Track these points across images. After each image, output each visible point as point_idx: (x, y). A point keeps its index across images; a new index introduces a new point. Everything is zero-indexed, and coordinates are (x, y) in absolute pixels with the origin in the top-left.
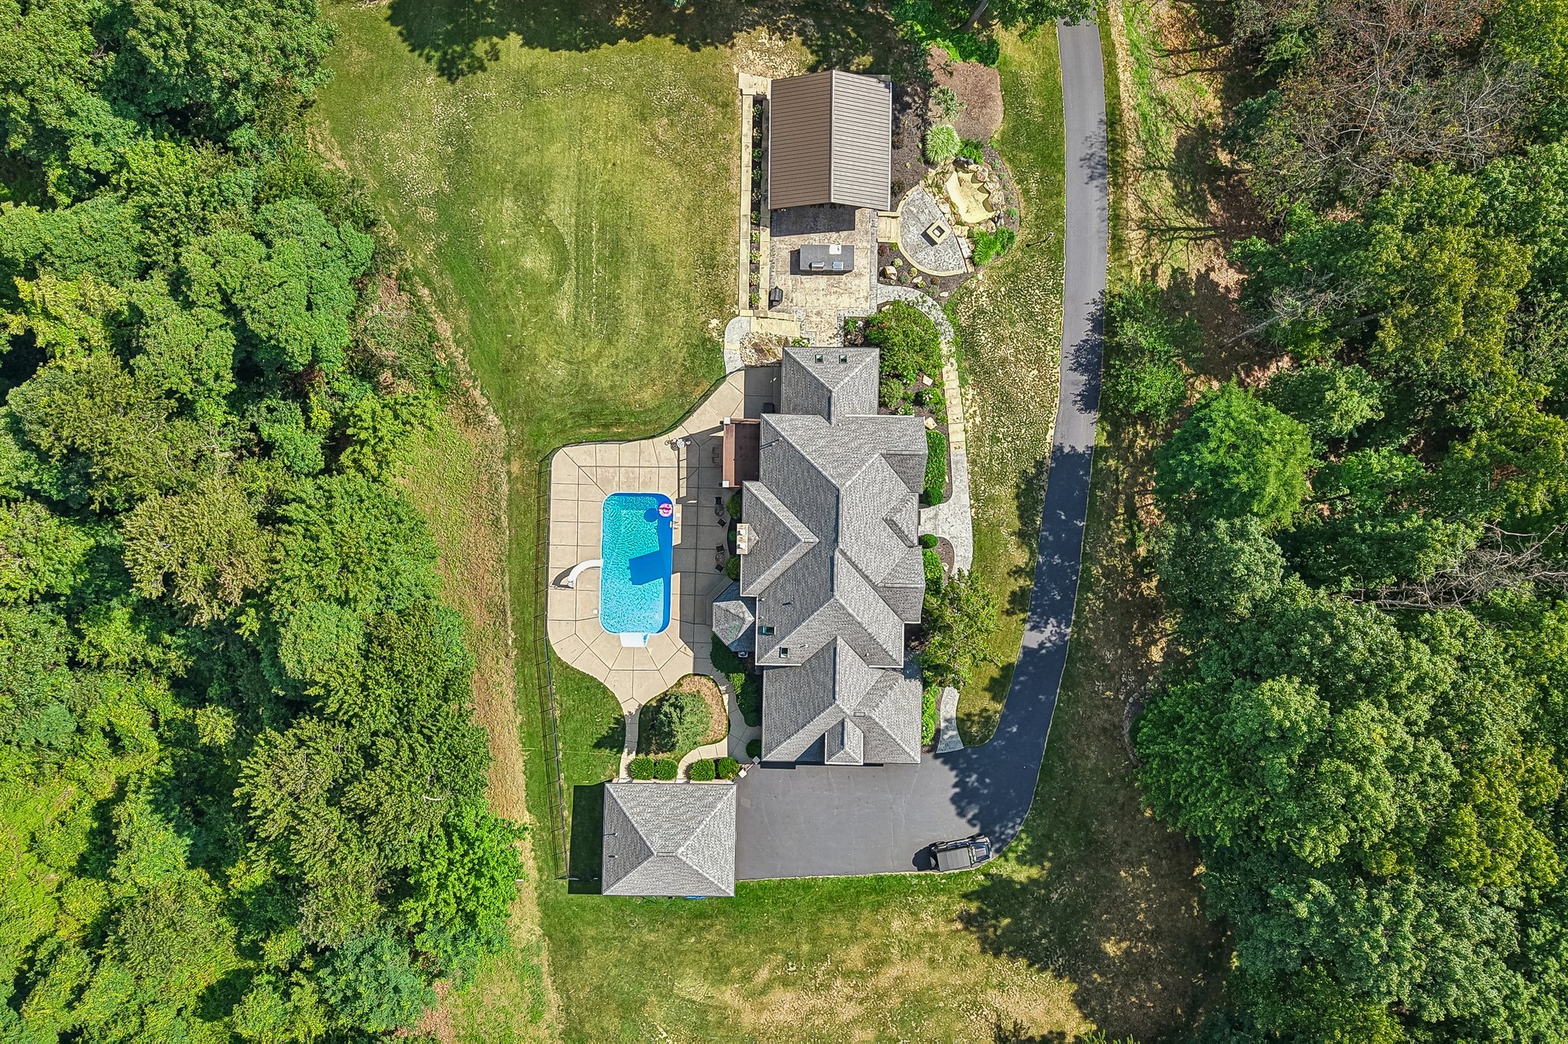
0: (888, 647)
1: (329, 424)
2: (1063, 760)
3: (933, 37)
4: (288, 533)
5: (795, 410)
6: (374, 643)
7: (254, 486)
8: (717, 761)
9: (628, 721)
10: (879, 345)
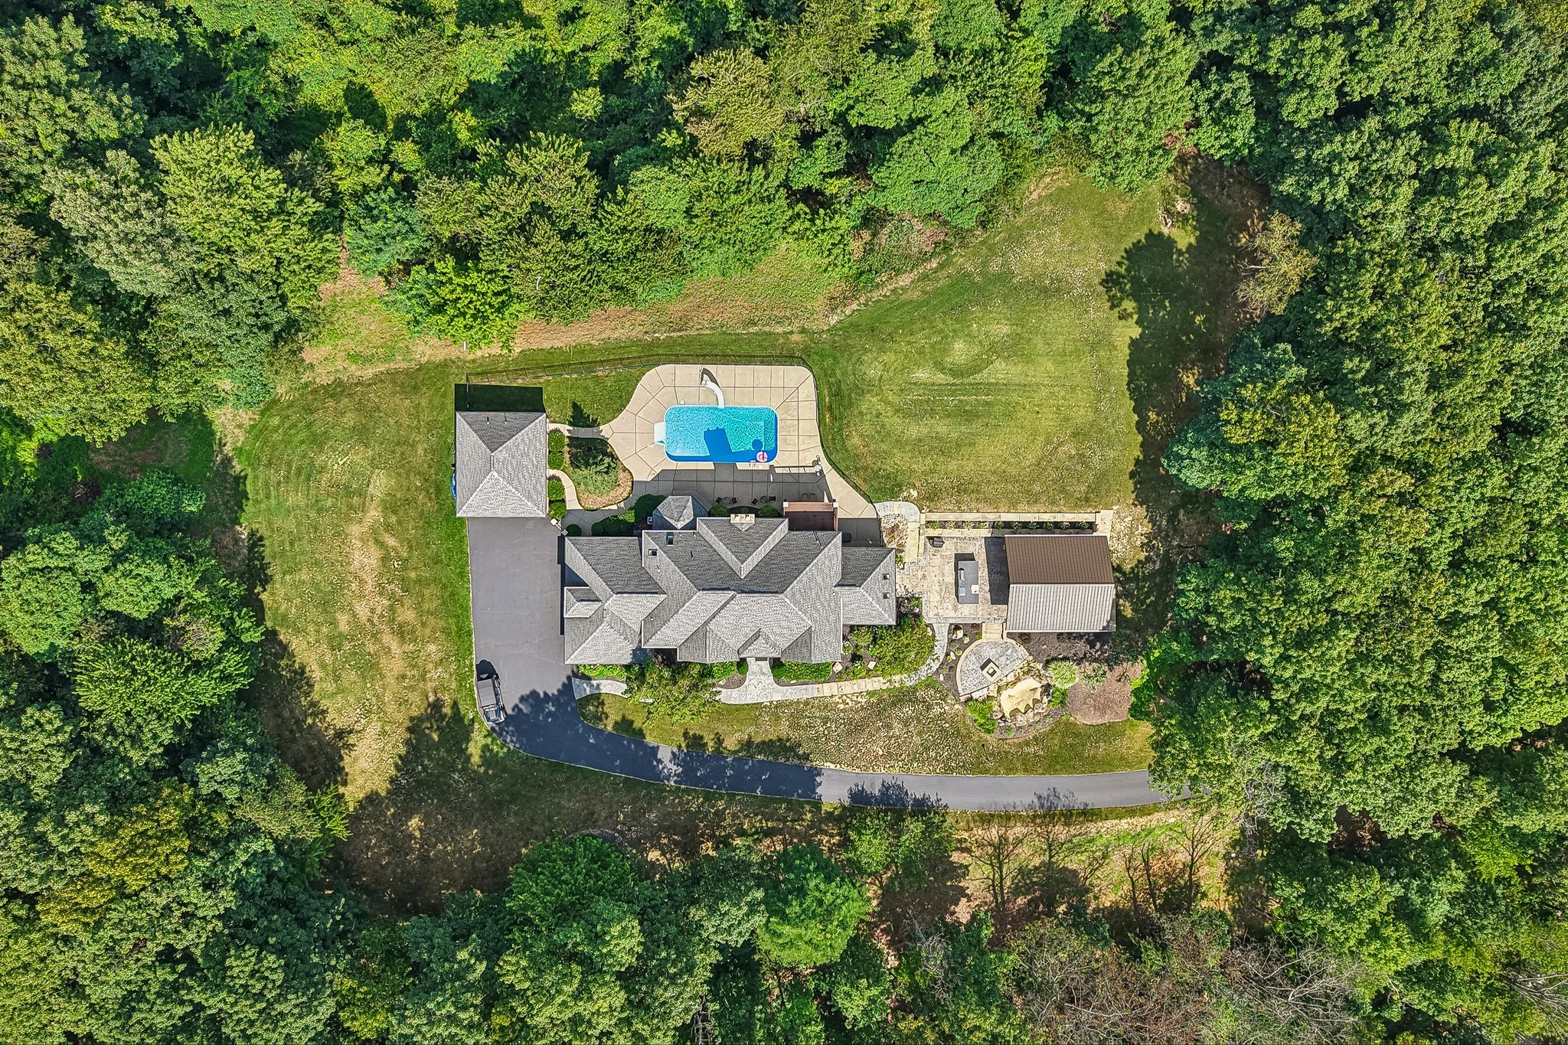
0: (658, 636)
1: (827, 192)
2: (567, 779)
3: (1150, 666)
4: (741, 169)
5: (845, 558)
6: (657, 236)
7: (777, 138)
8: (563, 501)
9: (595, 430)
10: (898, 624)
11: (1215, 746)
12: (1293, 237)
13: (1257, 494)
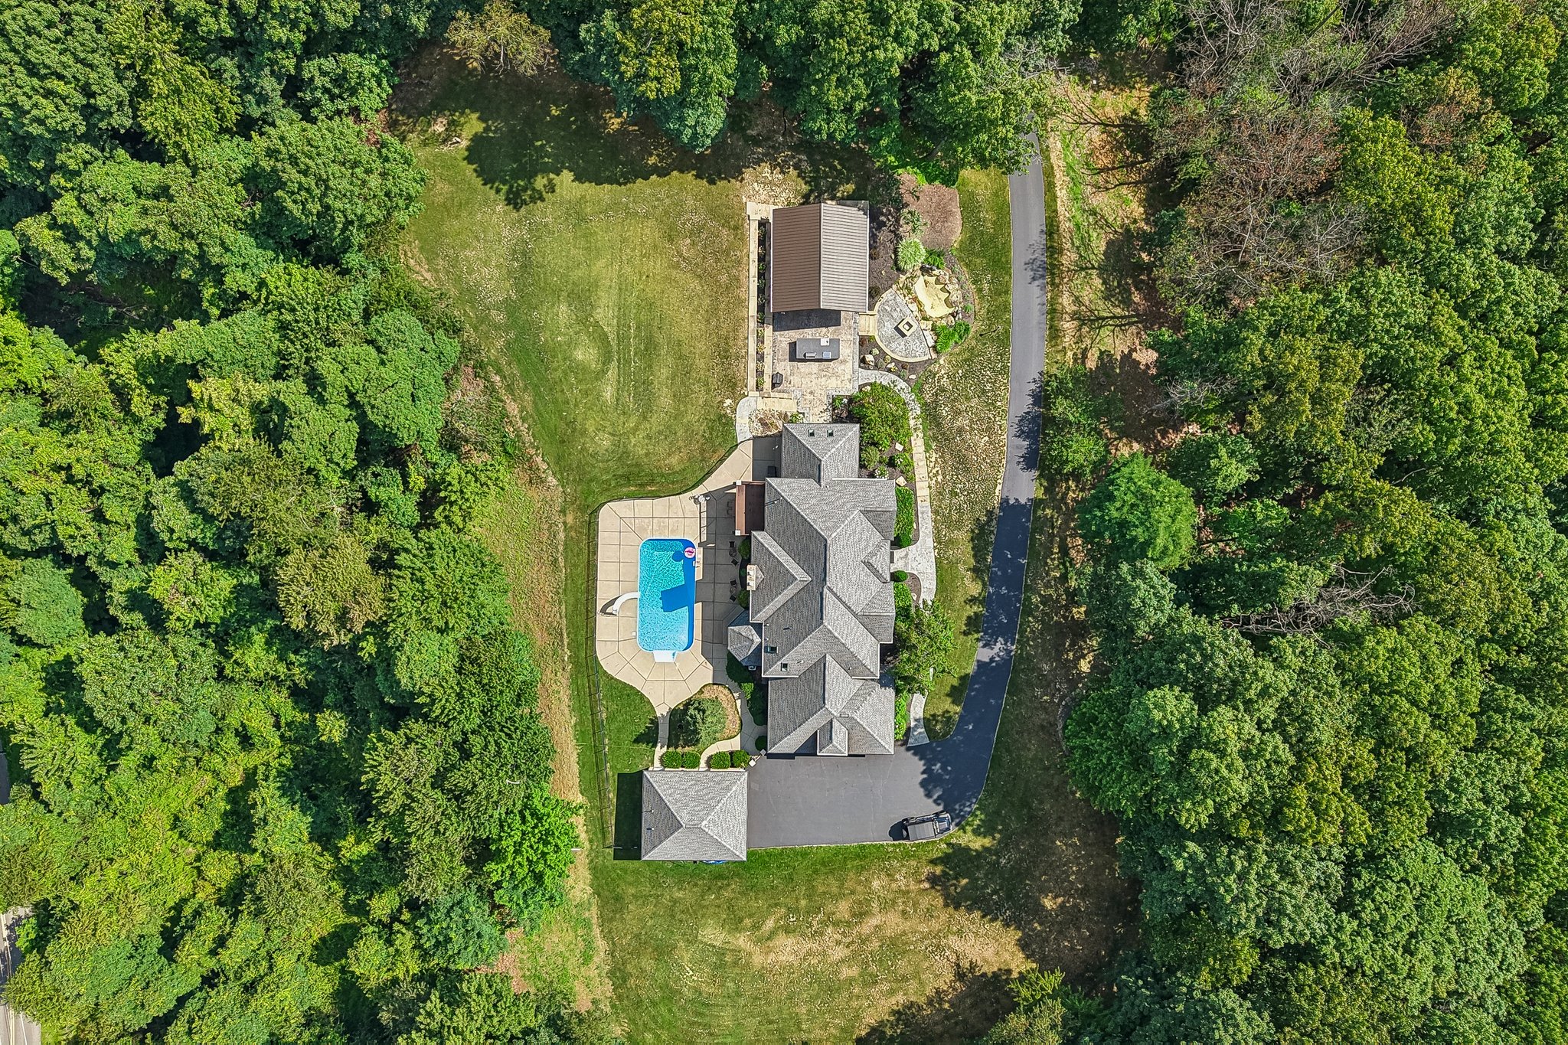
0: (867, 662)
1: (423, 487)
2: (1008, 751)
3: (904, 166)
4: (399, 577)
5: (791, 475)
6: (467, 662)
7: (368, 538)
8: (731, 753)
9: (661, 721)
10: (859, 421)
11: (983, 108)
12: (472, 19)
13: (732, 62)
